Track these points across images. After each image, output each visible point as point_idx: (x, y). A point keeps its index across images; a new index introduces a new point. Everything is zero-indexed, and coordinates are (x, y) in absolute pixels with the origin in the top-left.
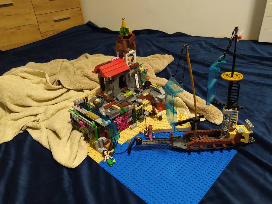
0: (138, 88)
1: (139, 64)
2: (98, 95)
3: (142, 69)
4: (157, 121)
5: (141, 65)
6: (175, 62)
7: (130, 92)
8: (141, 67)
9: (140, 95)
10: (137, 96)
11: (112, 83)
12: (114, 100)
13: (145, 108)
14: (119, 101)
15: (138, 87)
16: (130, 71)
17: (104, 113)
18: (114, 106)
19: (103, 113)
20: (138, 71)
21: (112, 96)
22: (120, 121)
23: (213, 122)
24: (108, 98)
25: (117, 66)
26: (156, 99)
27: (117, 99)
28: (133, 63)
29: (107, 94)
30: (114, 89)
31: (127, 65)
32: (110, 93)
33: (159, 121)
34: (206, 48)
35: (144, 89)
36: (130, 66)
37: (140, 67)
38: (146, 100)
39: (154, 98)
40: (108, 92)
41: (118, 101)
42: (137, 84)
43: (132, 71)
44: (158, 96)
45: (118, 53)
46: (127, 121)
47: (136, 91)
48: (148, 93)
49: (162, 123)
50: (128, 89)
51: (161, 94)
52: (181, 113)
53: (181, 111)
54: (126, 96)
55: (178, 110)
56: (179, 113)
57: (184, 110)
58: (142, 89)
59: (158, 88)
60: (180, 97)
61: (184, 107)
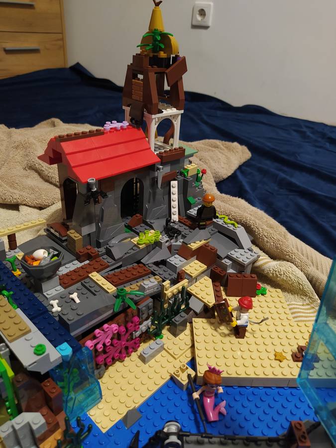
0: (174, 222)
1: (187, 153)
2: (52, 231)
3: (191, 168)
4: (228, 339)
5: (192, 155)
6: (253, 163)
7: (152, 231)
8: (191, 162)
9: (179, 243)
10: (170, 248)
11: (96, 202)
12: (98, 256)
13: (193, 289)
14: (114, 259)
15: (175, 217)
16: (158, 169)
17: (55, 303)
18: (96, 276)
19: (52, 302)
20: (182, 174)
21: (94, 240)
22: (108, 340)
24: (79, 248)
25: (121, 150)
26: (228, 262)
27: (109, 253)
28: (168, 148)
29: (79, 232)
30: (102, 220)
31: (153, 149)
32: (86, 230)
33: (233, 339)
34: (316, 141)
35: (192, 227)
36: (160, 155)
37: (186, 161)
38: (197, 261)
39: (220, 258)
40: (81, 226)
41: (110, 260)
42: (173, 210)
43: (163, 171)
44: (233, 252)
45: (127, 109)
46: (131, 334)
47: (170, 231)
48: (203, 242)
49: (245, 347)
50: (148, 220)
51: (241, 247)
52: (299, 314)
53: (298, 306)
54: (137, 243)
55: (288, 303)
56: (292, 313)
57: (308, 304)
58: (187, 228)
59: (231, 228)
60: (295, 265)
61: (306, 296)
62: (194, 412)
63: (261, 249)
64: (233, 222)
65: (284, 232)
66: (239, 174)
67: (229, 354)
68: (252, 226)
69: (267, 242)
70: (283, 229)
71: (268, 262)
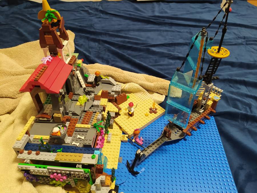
1: (76, 57)
4: (129, 119)
7: (81, 96)
9: (93, 96)
10: (91, 99)
12: (71, 118)
14: (79, 116)
15: (84, 86)
17: (74, 143)
18: (78, 125)
20: (78, 67)
23: (175, 97)
24: (62, 119)
26: (113, 93)
27: (74, 114)
29: (59, 113)
35: (94, 87)
36: (70, 64)
38: (103, 99)
39: (110, 93)
41: (77, 117)
42: (82, 83)
44: (113, 89)
48: (101, 90)
49: (136, 118)
50: (76, 93)
51: (114, 85)
52: (142, 98)
53: (140, 96)
54: (80, 104)
55: (137, 96)
56: (141, 99)
57: (143, 94)
58: (91, 88)
59: (107, 80)
60: (134, 82)
61: (141, 91)
62: (135, 146)
63: (119, 82)
64: (106, 77)
65: (122, 71)
66: (77, 47)
67: (133, 123)
68: (112, 75)
69: (120, 78)
70: (120, 70)
71: (125, 86)
